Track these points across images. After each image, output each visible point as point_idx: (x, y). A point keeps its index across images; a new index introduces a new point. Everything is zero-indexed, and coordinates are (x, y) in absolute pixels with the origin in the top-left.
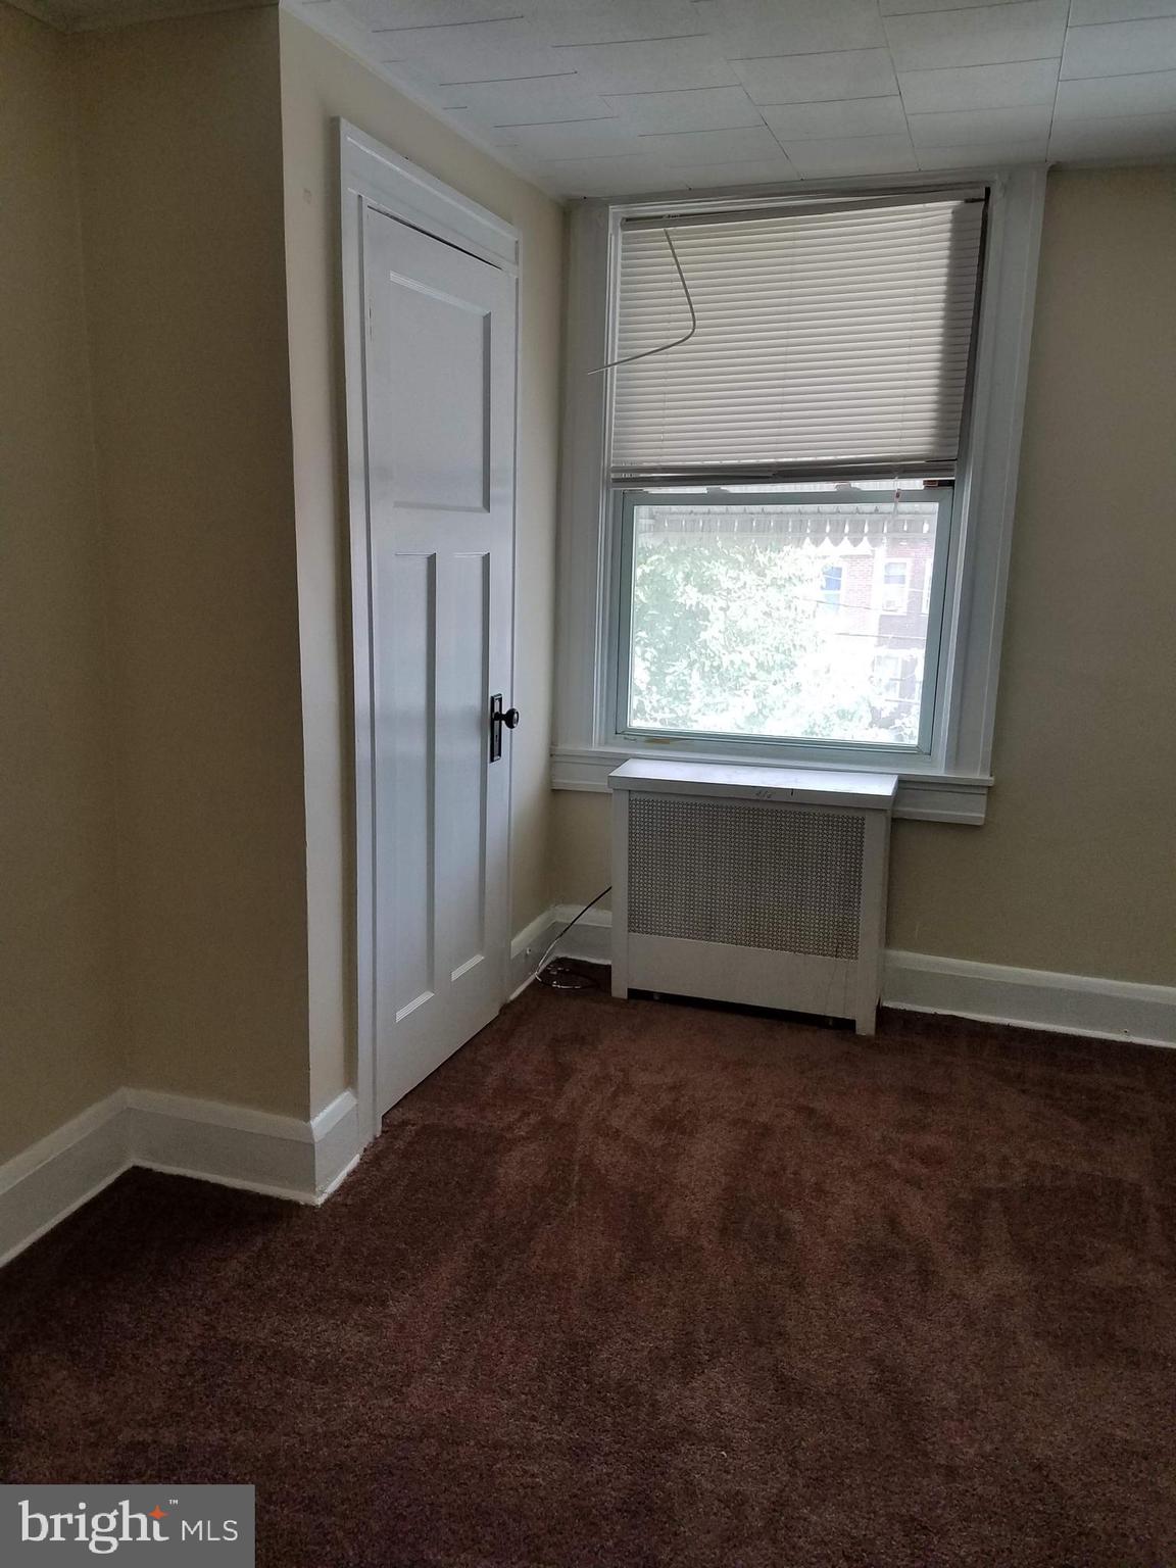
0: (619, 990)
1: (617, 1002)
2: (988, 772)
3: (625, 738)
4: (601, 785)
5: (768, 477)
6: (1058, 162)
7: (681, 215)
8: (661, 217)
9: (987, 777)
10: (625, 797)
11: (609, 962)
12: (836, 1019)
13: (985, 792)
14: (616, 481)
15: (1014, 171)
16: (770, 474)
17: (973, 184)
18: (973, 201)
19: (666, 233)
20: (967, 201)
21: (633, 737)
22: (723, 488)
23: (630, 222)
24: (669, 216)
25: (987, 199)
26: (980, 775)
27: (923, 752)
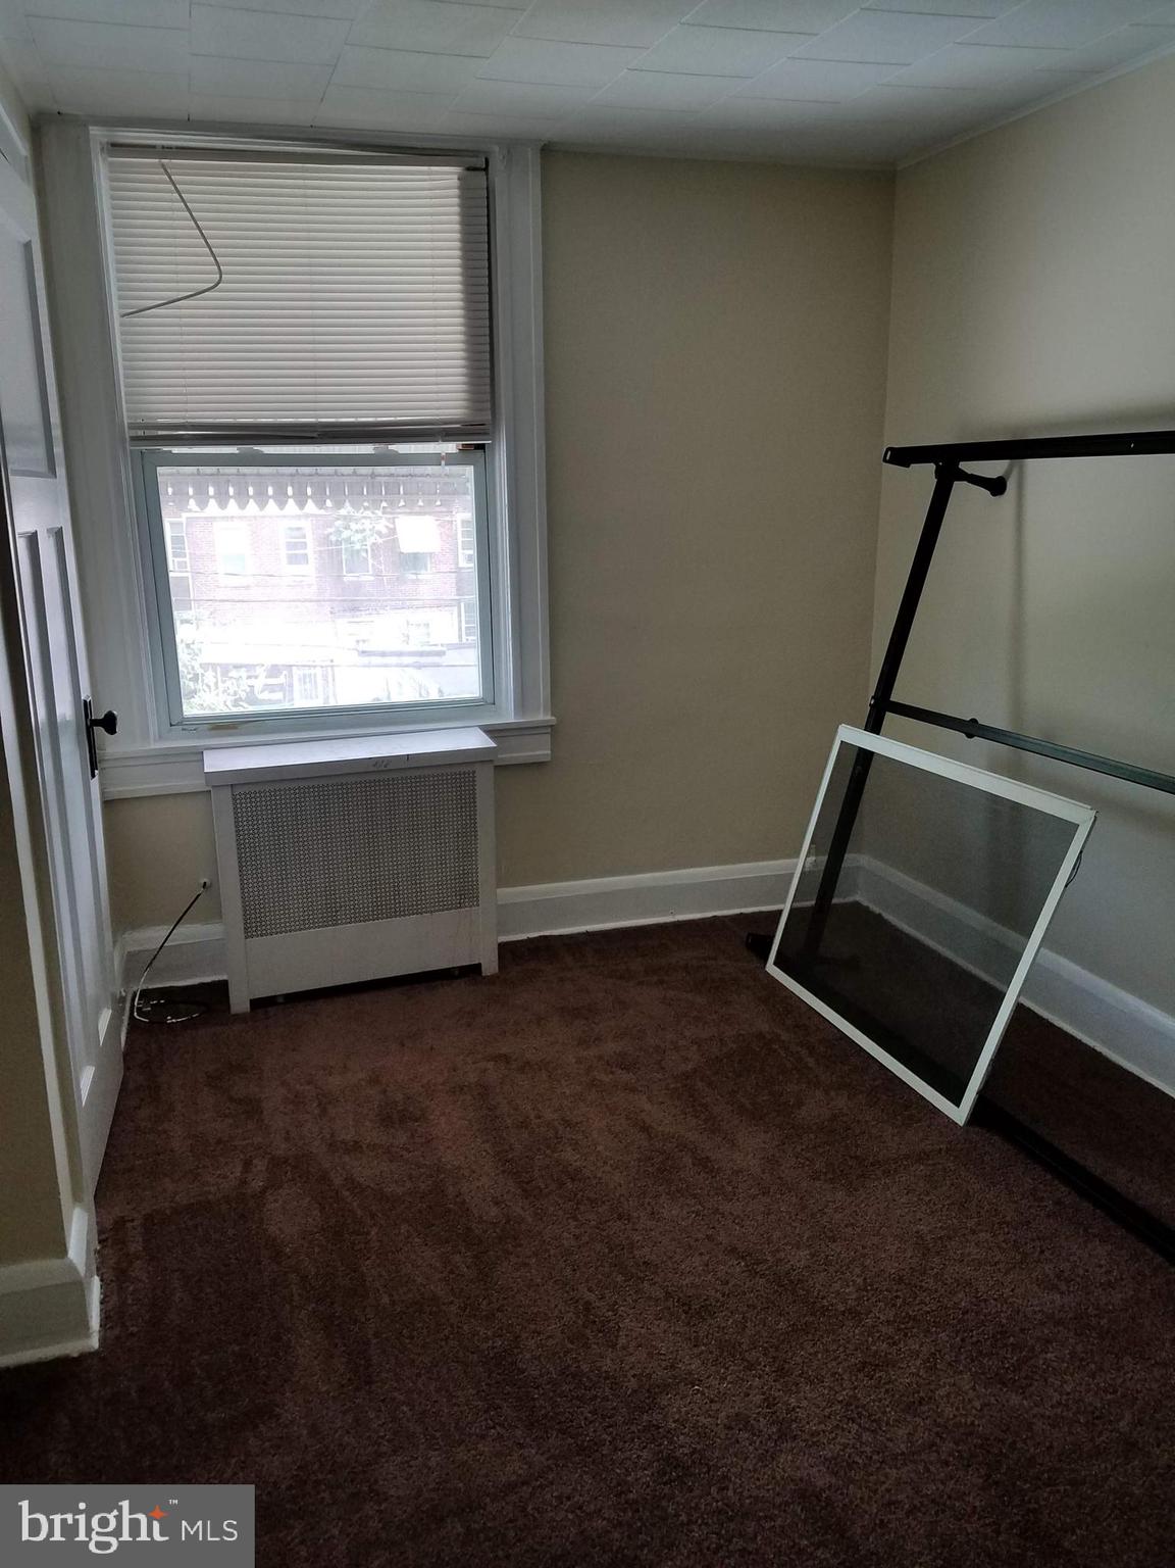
0: (239, 1002)
1: (239, 1018)
2: (550, 713)
3: (183, 729)
4: (198, 784)
5: (313, 438)
6: (549, 142)
7: (177, 148)
8: (154, 147)
9: (549, 717)
10: (227, 794)
11: (225, 977)
12: (461, 968)
13: (549, 730)
14: (134, 439)
15: (513, 145)
16: (315, 435)
17: (475, 153)
18: (475, 169)
19: (163, 166)
20: (468, 169)
21: (194, 727)
22: (256, 448)
23: (116, 148)
24: (163, 147)
25: (486, 169)
26: (543, 716)
27: (489, 701)
